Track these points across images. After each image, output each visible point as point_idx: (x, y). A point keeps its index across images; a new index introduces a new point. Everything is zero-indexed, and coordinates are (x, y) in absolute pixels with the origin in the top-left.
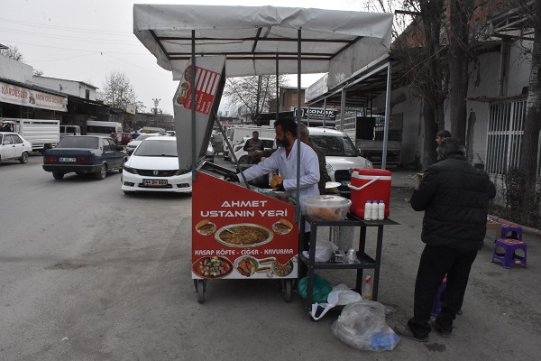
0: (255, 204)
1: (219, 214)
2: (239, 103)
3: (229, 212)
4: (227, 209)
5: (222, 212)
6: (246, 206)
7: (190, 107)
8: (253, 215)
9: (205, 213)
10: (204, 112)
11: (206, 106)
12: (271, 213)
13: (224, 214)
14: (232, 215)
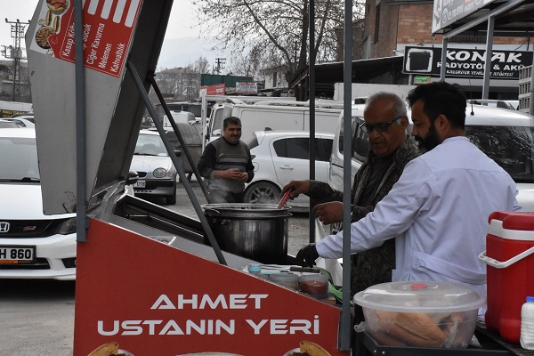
0: (236, 301)
1: (146, 328)
2: (253, 37)
3: (172, 323)
4: (165, 316)
5: (152, 324)
6: (213, 306)
7: (71, 58)
8: (231, 330)
9: (108, 327)
10: (107, 69)
11: (112, 57)
12: (277, 327)
13: (158, 328)
14: (178, 331)
